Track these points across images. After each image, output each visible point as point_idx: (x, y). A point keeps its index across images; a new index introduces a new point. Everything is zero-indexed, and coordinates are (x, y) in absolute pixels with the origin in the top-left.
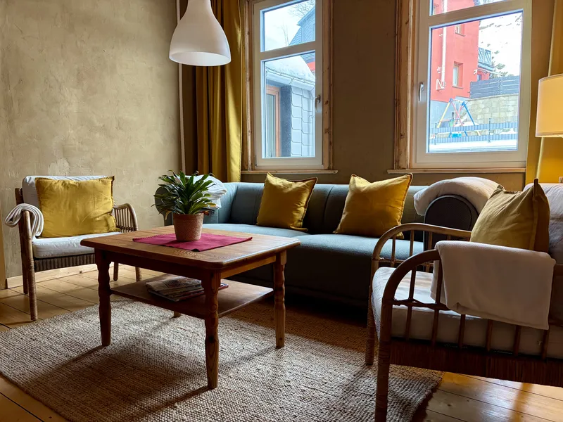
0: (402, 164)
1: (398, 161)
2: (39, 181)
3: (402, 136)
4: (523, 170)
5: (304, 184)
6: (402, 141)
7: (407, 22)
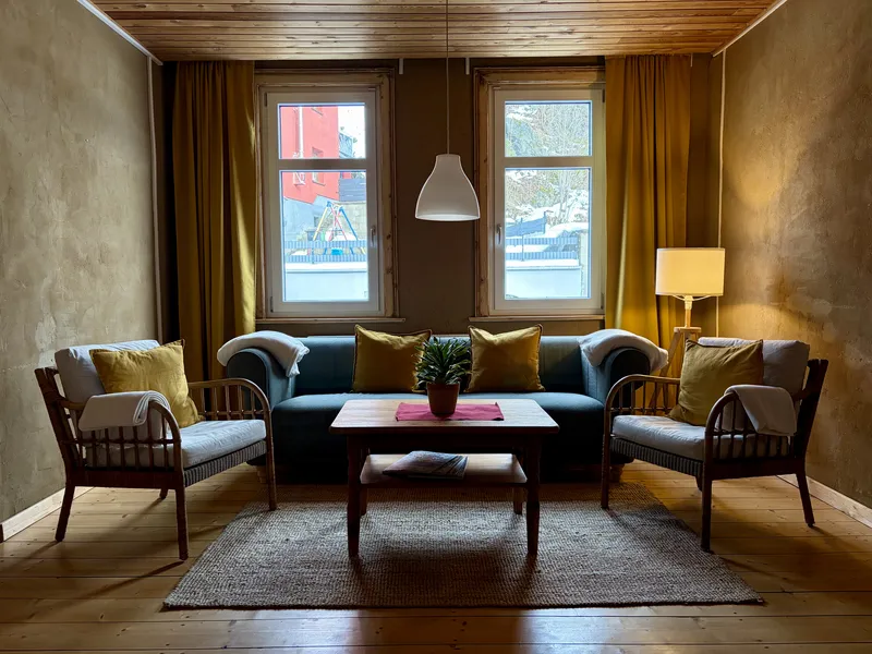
0: (483, 310)
1: (479, 308)
2: (97, 356)
3: (482, 281)
4: (601, 317)
5: (417, 338)
6: (482, 287)
7: (486, 161)
